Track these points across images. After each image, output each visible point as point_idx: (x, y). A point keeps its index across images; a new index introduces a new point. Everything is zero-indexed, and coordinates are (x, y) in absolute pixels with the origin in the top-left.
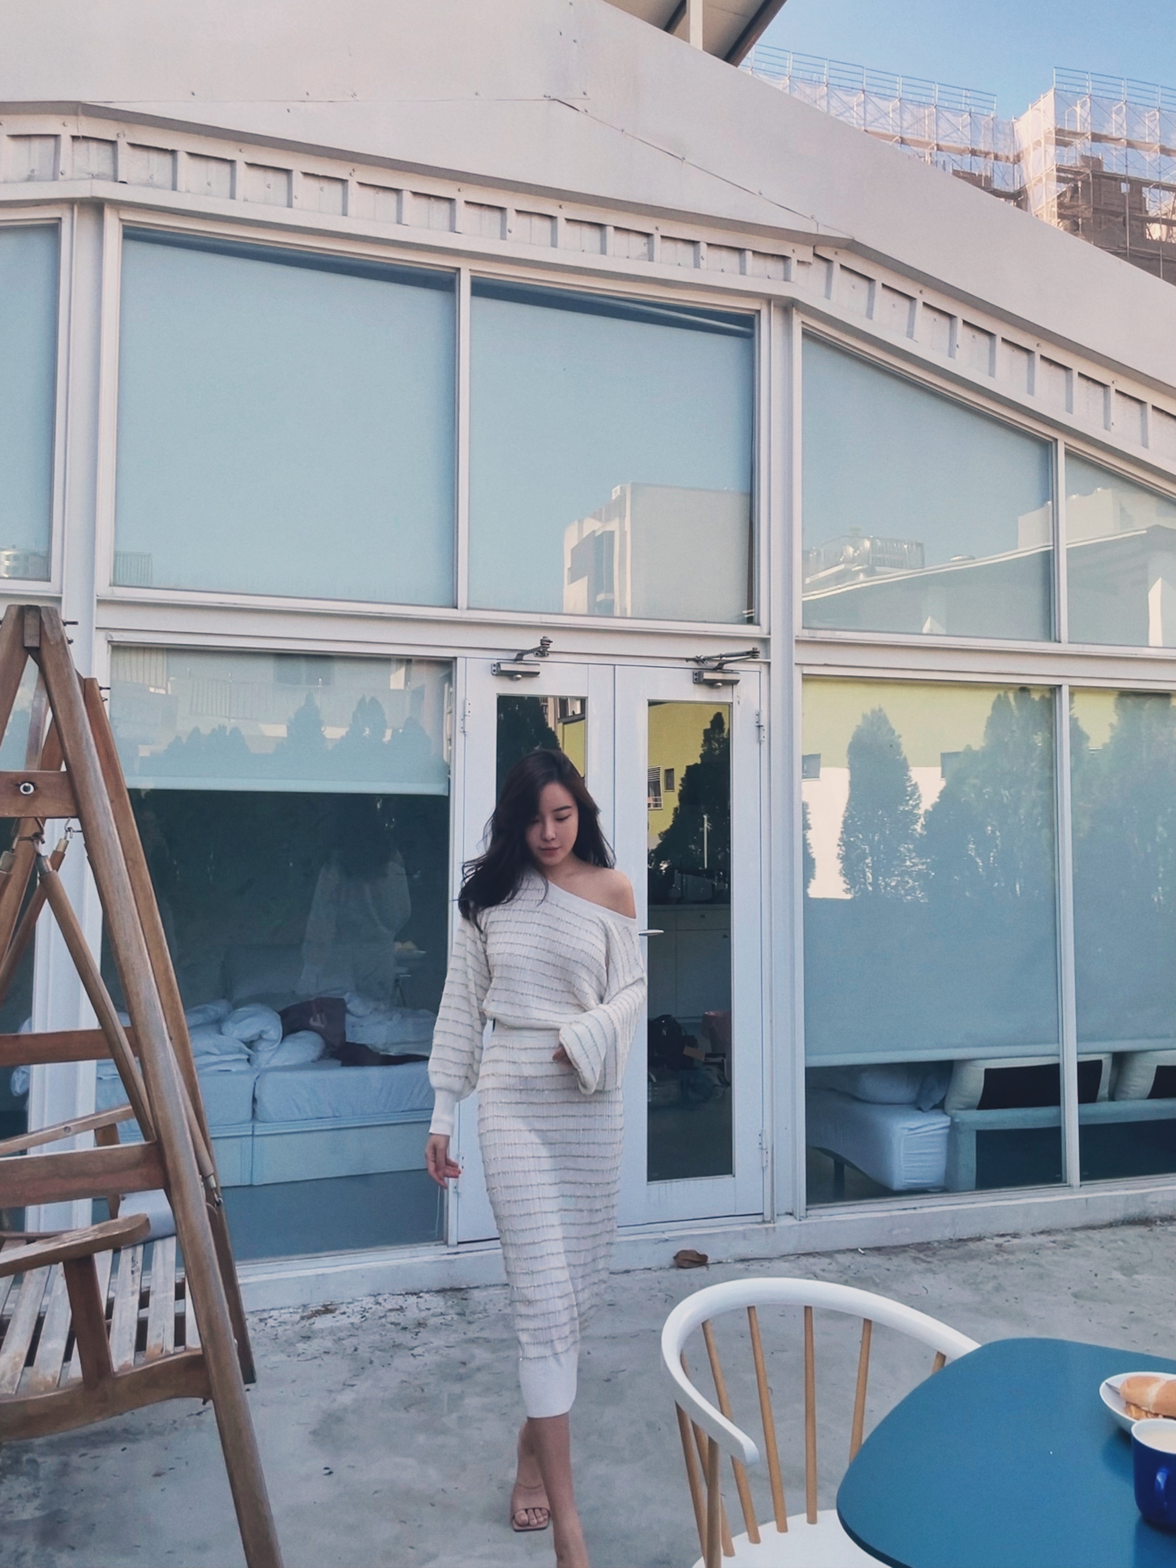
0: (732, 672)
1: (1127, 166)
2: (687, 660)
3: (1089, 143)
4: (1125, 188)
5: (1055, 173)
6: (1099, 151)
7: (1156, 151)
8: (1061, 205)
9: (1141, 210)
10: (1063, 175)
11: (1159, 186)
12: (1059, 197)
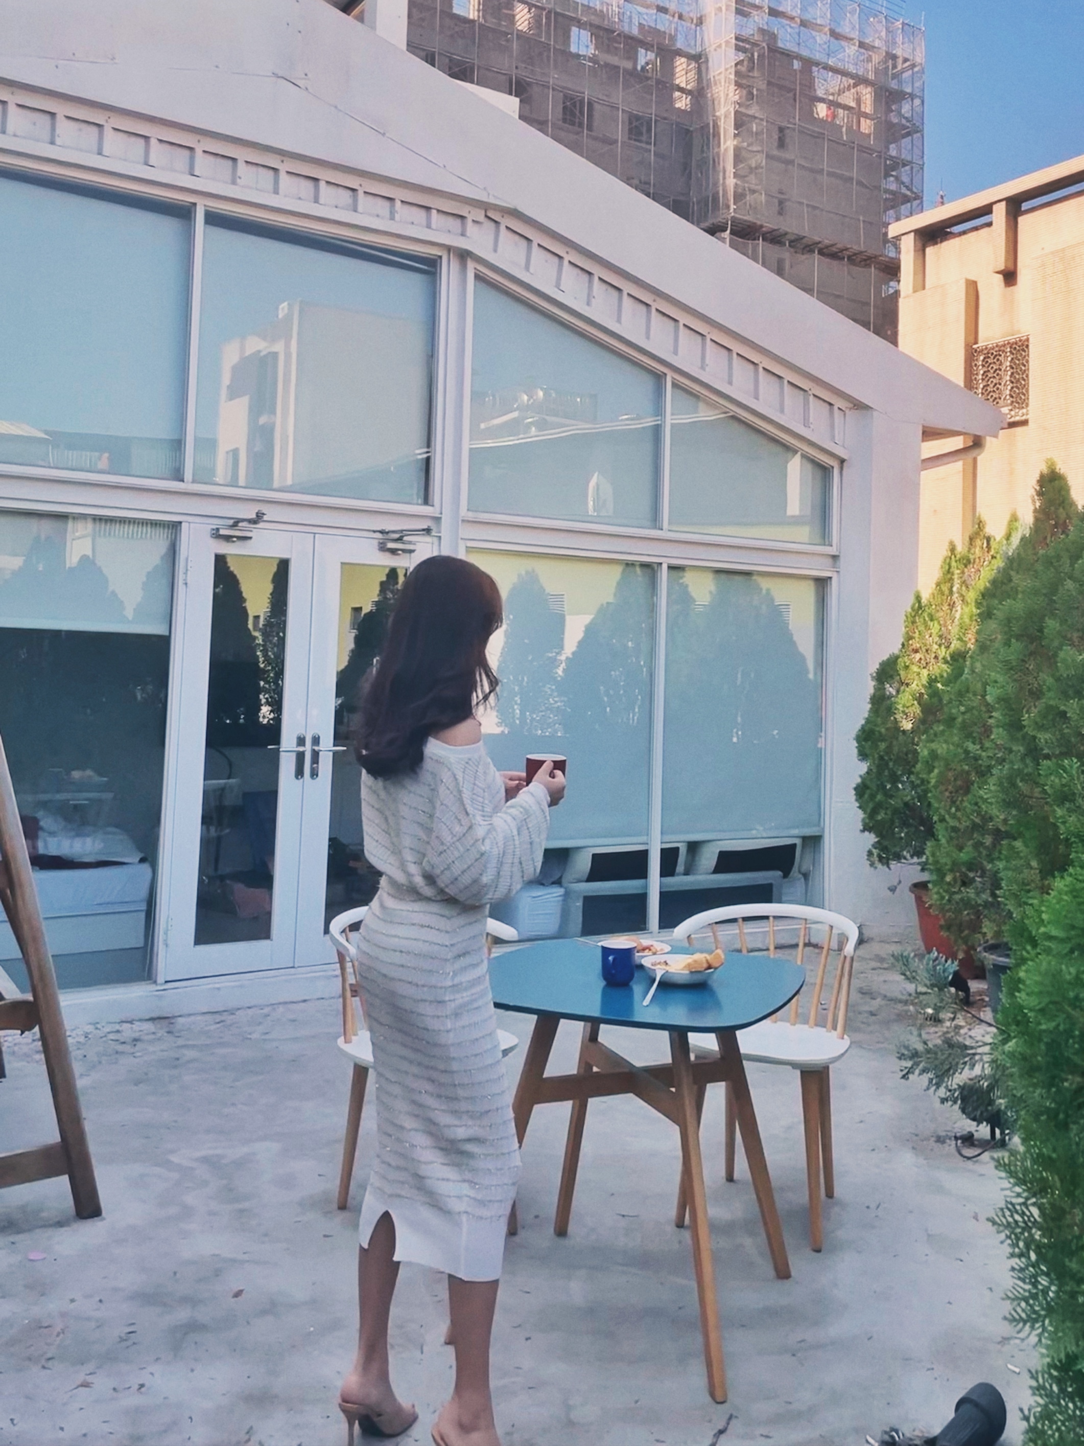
0: (410, 543)
1: (799, 44)
2: (374, 531)
3: (766, 17)
4: (796, 65)
5: (733, 41)
6: (776, 26)
7: (825, 34)
8: (737, 73)
9: (810, 87)
10: (741, 44)
11: (827, 68)
12: (736, 65)
